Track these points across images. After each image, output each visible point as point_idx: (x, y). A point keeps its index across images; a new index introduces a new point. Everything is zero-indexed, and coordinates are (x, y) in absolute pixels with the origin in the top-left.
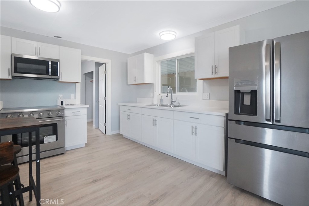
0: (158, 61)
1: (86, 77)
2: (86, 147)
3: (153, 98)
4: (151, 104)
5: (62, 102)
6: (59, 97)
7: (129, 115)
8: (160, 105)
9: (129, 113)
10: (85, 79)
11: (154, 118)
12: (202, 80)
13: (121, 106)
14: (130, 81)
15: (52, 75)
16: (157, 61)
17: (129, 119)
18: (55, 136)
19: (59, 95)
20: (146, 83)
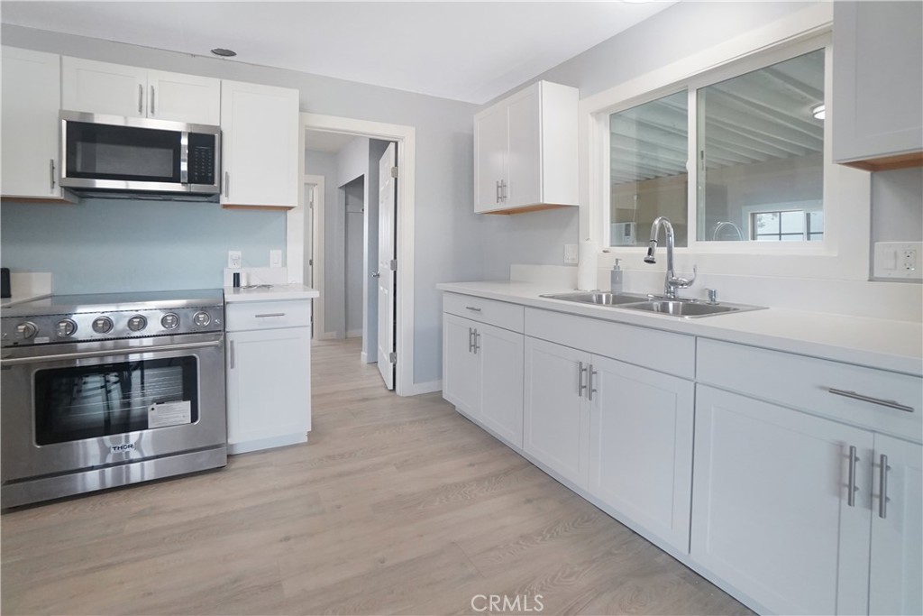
0: (597, 114)
1: (350, 197)
2: (310, 443)
3: (577, 265)
4: (570, 291)
5: (237, 277)
6: (229, 260)
7: (474, 334)
8: (607, 297)
9: (474, 325)
10: (346, 204)
11: (586, 360)
12: (867, 174)
13: (447, 299)
14: (485, 201)
15: (191, 181)
16: (591, 114)
17: (474, 347)
18: (188, 404)
19: (230, 253)
20: (547, 201)
